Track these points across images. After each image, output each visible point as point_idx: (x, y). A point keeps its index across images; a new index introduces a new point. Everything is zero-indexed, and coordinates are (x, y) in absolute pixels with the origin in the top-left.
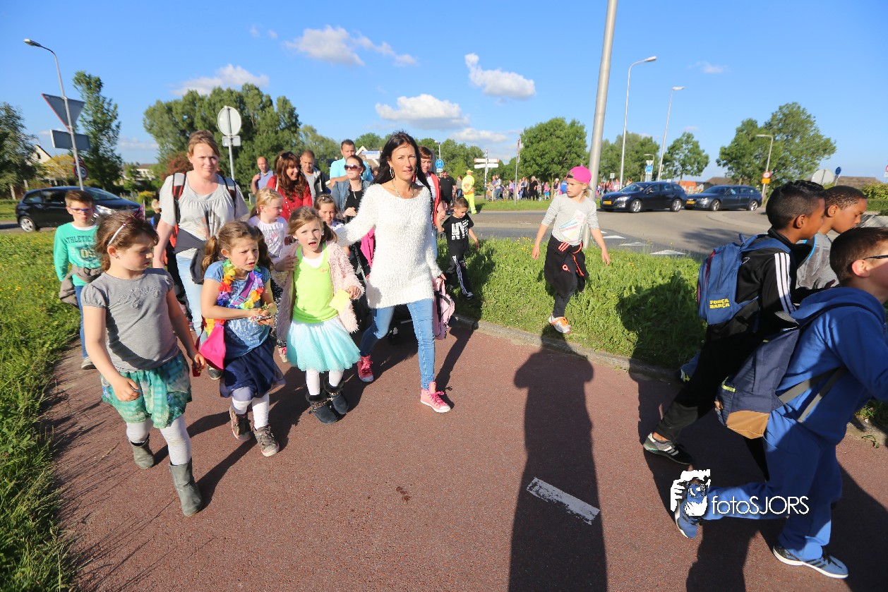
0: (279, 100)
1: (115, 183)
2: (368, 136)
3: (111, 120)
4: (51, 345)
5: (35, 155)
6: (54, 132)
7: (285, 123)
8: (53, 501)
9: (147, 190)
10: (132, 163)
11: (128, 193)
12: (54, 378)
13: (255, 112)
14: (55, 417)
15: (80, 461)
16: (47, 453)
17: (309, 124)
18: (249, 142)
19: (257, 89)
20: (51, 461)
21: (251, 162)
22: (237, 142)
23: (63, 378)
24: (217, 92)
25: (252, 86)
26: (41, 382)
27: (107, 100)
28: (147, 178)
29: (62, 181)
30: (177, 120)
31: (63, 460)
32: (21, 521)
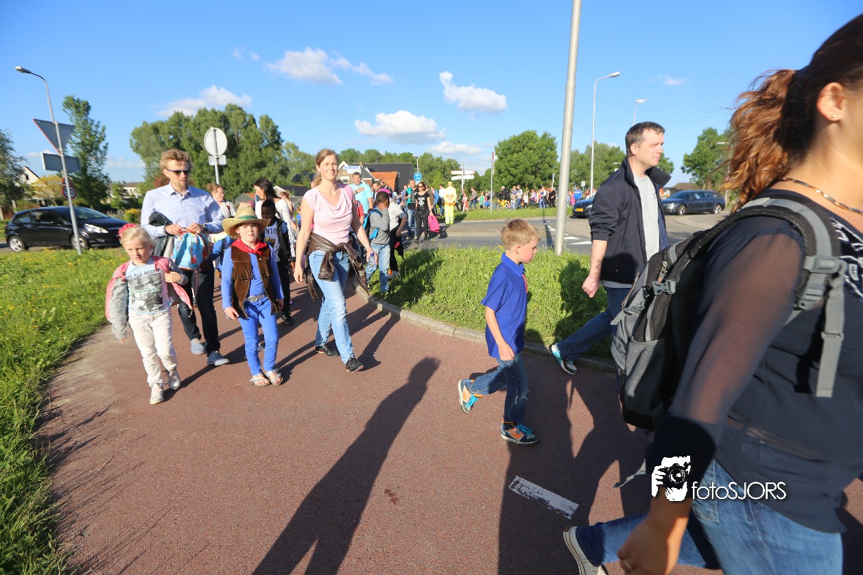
0: (261, 119)
1: (102, 202)
2: (349, 151)
3: (99, 142)
4: (43, 363)
5: (24, 176)
6: (45, 155)
7: (268, 141)
8: (51, 515)
9: (134, 208)
10: (119, 182)
11: (115, 211)
12: (48, 394)
13: (239, 131)
14: (50, 433)
15: (76, 475)
16: (43, 468)
17: (291, 141)
18: (233, 159)
19: (240, 109)
20: (47, 476)
21: (236, 179)
22: (223, 161)
23: (57, 394)
24: (203, 113)
25: (235, 106)
26: (35, 399)
27: (95, 123)
28: (134, 196)
29: (50, 201)
30: (163, 140)
31: (60, 473)
32: (20, 536)
